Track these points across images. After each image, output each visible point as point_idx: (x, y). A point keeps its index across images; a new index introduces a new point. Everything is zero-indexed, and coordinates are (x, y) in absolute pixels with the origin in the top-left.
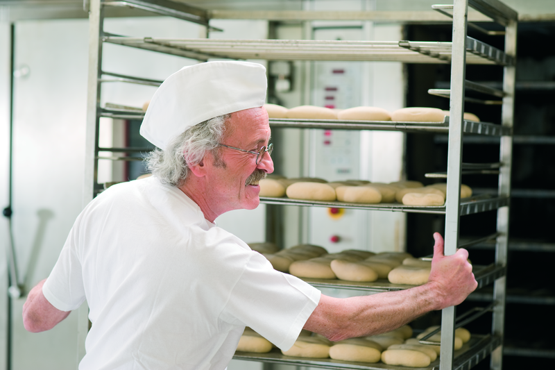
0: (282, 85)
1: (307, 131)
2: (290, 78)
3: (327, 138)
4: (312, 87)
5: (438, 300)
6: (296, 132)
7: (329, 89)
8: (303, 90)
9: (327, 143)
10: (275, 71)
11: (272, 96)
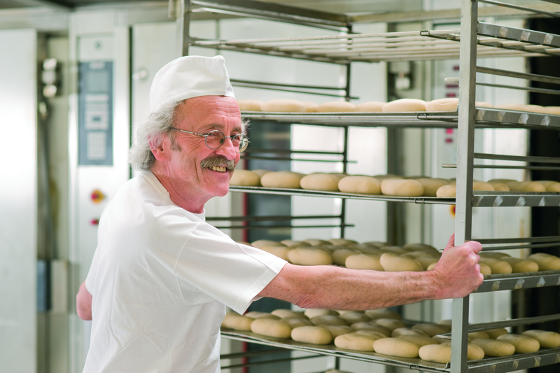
0: (402, 83)
1: (428, 131)
2: (411, 76)
3: (449, 136)
4: (433, 85)
5: (432, 287)
6: (417, 131)
7: (449, 86)
8: (423, 88)
9: (449, 141)
10: (394, 69)
11: (392, 94)
